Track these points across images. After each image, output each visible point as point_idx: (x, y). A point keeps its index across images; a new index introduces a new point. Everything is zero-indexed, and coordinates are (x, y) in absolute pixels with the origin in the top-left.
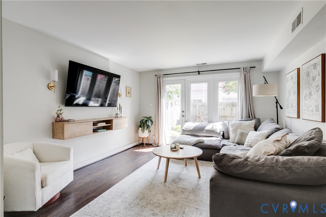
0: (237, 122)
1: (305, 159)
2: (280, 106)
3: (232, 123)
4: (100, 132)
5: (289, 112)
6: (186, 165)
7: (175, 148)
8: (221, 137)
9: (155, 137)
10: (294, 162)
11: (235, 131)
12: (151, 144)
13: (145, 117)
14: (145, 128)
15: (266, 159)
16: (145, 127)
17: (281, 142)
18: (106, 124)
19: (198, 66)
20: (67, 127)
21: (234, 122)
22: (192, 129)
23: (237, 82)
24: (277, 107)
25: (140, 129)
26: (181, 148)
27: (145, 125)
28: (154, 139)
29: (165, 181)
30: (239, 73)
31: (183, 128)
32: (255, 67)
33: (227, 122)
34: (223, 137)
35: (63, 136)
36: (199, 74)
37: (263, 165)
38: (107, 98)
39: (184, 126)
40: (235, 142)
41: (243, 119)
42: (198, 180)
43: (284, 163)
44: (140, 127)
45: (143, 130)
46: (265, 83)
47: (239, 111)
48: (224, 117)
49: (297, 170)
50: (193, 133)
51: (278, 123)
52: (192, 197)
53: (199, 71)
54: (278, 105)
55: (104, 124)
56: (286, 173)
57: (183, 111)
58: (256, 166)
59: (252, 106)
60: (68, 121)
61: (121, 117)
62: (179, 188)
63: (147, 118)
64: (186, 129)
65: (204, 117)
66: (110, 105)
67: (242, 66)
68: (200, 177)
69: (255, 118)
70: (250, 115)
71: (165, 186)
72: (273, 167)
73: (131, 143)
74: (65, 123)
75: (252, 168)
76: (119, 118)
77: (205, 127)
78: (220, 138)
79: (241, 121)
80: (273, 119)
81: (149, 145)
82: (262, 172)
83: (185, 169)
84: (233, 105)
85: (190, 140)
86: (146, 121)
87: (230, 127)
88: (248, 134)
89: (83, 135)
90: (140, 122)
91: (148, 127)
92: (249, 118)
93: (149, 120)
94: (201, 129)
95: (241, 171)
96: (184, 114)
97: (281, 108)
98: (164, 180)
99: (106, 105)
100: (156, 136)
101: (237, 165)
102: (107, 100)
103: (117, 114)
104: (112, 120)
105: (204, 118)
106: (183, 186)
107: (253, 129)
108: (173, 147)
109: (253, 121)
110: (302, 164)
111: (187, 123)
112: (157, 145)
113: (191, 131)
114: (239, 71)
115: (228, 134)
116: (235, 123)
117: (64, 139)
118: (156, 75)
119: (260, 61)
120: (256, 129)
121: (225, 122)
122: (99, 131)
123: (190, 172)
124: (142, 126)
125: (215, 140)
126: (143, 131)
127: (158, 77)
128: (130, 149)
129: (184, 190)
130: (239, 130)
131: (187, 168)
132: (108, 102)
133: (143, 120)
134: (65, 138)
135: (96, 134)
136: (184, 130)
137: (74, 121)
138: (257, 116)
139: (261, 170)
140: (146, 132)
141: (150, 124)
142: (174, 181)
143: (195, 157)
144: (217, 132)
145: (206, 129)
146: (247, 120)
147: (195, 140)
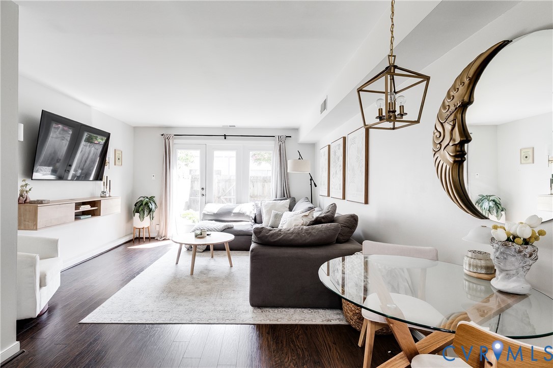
0: (271, 202)
1: (320, 225)
2: (315, 184)
3: (266, 204)
4: (83, 219)
5: (321, 190)
6: (212, 257)
7: (201, 235)
8: (253, 221)
9: (160, 227)
10: (313, 229)
11: (269, 212)
12: (154, 238)
13: (144, 197)
14: (146, 213)
15: (295, 229)
16: (146, 211)
17: (308, 217)
18: (91, 207)
19: (224, 128)
20: (41, 210)
21: (267, 202)
22: (216, 212)
23: (271, 152)
24: (311, 184)
25: (137, 215)
26: (208, 235)
27: (146, 209)
28: (157, 229)
29: (192, 274)
30: (273, 142)
31: (204, 212)
32: (290, 137)
33: (260, 203)
34: (255, 221)
35: (36, 225)
36: (225, 138)
37: (292, 233)
38: (70, 166)
39: (205, 209)
40: (269, 225)
41: (277, 199)
42: (230, 269)
43: (307, 230)
44: (138, 212)
45: (141, 216)
46: (300, 159)
47: (273, 187)
48: (253, 197)
49: (314, 234)
50: (217, 217)
51: (312, 202)
52: (226, 283)
53: (225, 135)
54: (313, 183)
55: (88, 208)
56: (307, 236)
57: (203, 189)
58: (287, 234)
59: (287, 183)
60: (41, 202)
61: (110, 196)
62: (210, 278)
63: (147, 198)
64: (208, 213)
65: (225, 197)
66: (78, 178)
67: (276, 134)
68: (231, 266)
69: (290, 197)
70: (285, 194)
71: (193, 278)
72: (299, 233)
73: (120, 238)
74: (39, 205)
75: (284, 236)
76: (107, 198)
77: (233, 209)
78: (251, 222)
79: (275, 200)
80: (307, 198)
81: (150, 239)
82: (291, 238)
83: (212, 260)
84: (265, 180)
85: (215, 225)
86: (147, 203)
87: (263, 208)
88: (282, 215)
89: (61, 223)
90: (135, 205)
91: (150, 210)
92: (284, 197)
93: (151, 201)
94: (228, 213)
95: (276, 240)
96: (204, 192)
97: (316, 186)
98: (190, 274)
99: (70, 178)
100: (162, 224)
101: (273, 235)
102: (70, 169)
103: (103, 192)
104: (100, 200)
105: (226, 199)
106: (214, 276)
107: (288, 209)
108: (198, 233)
109: (288, 200)
110: (318, 229)
111: (208, 205)
112: (164, 238)
113: (215, 215)
114: (274, 140)
115: (261, 216)
116: (269, 203)
117: (36, 229)
118: (162, 135)
119: (296, 130)
120: (291, 209)
121: (257, 202)
122: (82, 217)
123: (220, 263)
124: (140, 210)
125: (246, 225)
126: (142, 218)
127: (166, 138)
128: (120, 247)
129: (216, 279)
130: (273, 211)
131: (215, 260)
132: (72, 172)
133: (141, 201)
134: (38, 228)
135: (79, 222)
136: (205, 215)
137: (48, 202)
138: (293, 195)
139: (291, 236)
140: (147, 218)
141: (153, 208)
142: (201, 272)
143: (226, 242)
144: (247, 216)
145: (234, 211)
146: (281, 200)
147: (222, 225)
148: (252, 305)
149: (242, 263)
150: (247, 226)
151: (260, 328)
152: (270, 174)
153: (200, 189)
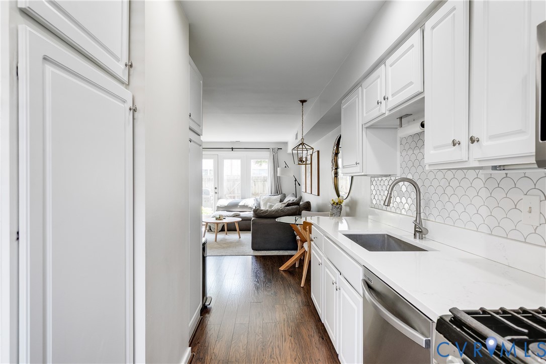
0: (267, 197)
2: (299, 183)
3: (263, 198)
5: (303, 188)
6: (226, 234)
7: (220, 218)
11: (265, 203)
19: (232, 143)
22: (226, 205)
23: (267, 160)
24: (295, 184)
26: (224, 218)
29: (216, 241)
30: (269, 153)
31: (217, 205)
32: (281, 149)
33: (259, 198)
36: (232, 150)
39: (218, 203)
41: (272, 195)
46: (286, 167)
48: (255, 194)
50: (227, 209)
51: (296, 197)
52: (237, 244)
53: (232, 148)
54: (297, 182)
57: (216, 188)
59: (279, 183)
62: (227, 242)
64: (221, 206)
67: (271, 147)
68: (240, 238)
69: (281, 193)
70: (278, 191)
71: (217, 243)
78: (252, 212)
79: (270, 196)
80: (293, 194)
84: (265, 180)
85: (227, 214)
87: (262, 202)
92: (277, 193)
94: (235, 205)
96: (216, 191)
97: (300, 185)
106: (230, 242)
107: (279, 202)
108: (217, 217)
109: (280, 195)
111: (220, 200)
113: (225, 207)
114: (269, 151)
116: (265, 198)
119: (285, 144)
121: (257, 197)
123: (233, 237)
130: (268, 203)
131: (228, 235)
136: (218, 207)
138: (283, 192)
142: (221, 241)
143: (236, 222)
144: (250, 207)
145: (240, 204)
146: (275, 195)
147: (232, 213)
148: (253, 249)
149: (247, 237)
150: (249, 214)
151: (256, 257)
152: (267, 175)
153: (213, 189)
